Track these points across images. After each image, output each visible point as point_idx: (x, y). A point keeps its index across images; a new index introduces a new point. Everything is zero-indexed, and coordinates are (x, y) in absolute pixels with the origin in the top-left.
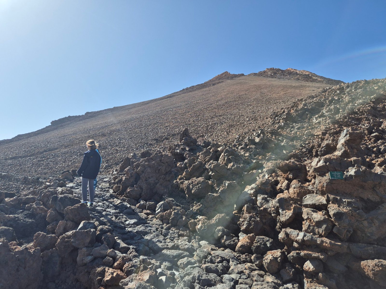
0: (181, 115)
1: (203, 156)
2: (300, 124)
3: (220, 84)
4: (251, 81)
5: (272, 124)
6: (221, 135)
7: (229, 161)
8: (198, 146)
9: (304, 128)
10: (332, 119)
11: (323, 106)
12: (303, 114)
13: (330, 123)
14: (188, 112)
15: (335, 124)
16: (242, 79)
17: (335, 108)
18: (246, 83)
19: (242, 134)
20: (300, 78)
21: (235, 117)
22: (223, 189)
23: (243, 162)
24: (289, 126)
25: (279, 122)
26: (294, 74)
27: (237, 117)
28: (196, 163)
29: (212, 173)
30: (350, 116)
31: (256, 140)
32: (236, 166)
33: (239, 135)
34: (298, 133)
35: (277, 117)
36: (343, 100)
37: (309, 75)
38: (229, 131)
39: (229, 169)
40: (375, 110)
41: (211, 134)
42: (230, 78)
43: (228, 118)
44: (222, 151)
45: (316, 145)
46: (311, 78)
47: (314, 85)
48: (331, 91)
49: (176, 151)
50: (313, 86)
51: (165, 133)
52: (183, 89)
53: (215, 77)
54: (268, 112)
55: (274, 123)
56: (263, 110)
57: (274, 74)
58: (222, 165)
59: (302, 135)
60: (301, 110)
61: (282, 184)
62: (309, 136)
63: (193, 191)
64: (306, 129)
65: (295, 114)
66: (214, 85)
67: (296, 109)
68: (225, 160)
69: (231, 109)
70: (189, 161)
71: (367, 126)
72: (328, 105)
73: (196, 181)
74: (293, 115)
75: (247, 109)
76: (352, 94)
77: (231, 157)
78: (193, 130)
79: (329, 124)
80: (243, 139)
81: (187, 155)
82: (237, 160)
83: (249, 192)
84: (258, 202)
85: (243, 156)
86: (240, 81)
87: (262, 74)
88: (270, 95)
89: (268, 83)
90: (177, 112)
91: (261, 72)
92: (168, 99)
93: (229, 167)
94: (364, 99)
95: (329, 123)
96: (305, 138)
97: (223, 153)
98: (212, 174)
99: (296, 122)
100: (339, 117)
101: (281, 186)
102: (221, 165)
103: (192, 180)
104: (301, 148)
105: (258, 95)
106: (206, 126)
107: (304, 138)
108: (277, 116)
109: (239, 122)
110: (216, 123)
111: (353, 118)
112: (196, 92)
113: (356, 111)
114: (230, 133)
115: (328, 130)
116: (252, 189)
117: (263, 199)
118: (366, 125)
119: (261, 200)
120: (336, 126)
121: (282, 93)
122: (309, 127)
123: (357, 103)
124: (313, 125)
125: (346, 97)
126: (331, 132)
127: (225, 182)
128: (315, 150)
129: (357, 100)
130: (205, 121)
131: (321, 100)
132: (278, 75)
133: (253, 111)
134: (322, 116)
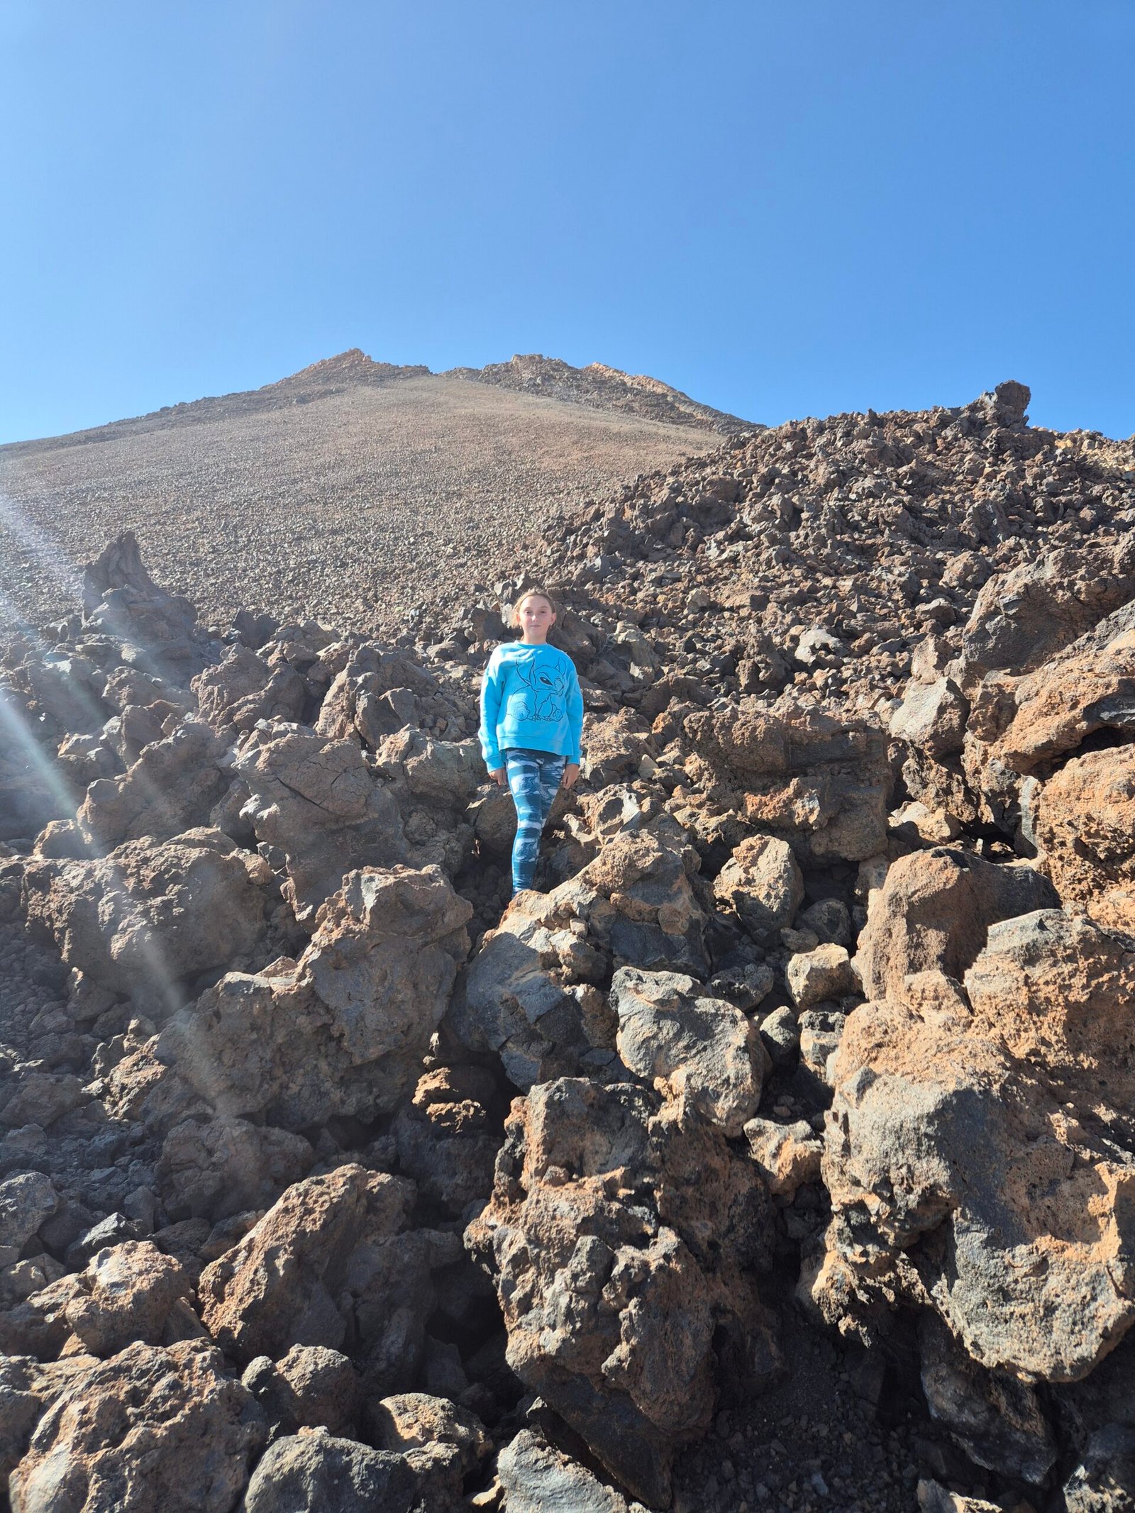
0: (153, 522)
1: (220, 694)
2: (660, 563)
3: (331, 402)
4: (459, 397)
5: (555, 564)
6: (338, 613)
7: (383, 719)
8: (202, 639)
9: (679, 580)
10: (781, 544)
11: (740, 499)
12: (671, 524)
13: (774, 563)
14: (189, 508)
15: (792, 566)
16: (423, 389)
17: (786, 503)
18: (439, 405)
19: (432, 603)
20: (636, 405)
21: (396, 539)
22: (336, 935)
23: (461, 720)
24: (623, 573)
25: (582, 557)
26: (614, 388)
27: (407, 538)
28: (170, 740)
29: (264, 805)
30: (838, 537)
31: (504, 620)
32: (429, 748)
33: (420, 607)
34: (661, 598)
35: (573, 538)
36: (806, 476)
37: (664, 396)
38: (375, 595)
39: (382, 774)
40: (916, 518)
41: (295, 606)
42: (371, 379)
43: (367, 542)
44: (338, 663)
45: (752, 641)
46: (673, 407)
47: (683, 435)
48: (763, 441)
49: (50, 666)
50: (679, 439)
51: (72, 600)
52: (162, 410)
53: (307, 366)
54: (527, 524)
55: (561, 558)
56: (509, 517)
57: (544, 380)
58: (336, 743)
59: (677, 607)
60: (665, 510)
61: (754, 862)
62: (703, 610)
63: (117, 945)
64: (686, 583)
65: (642, 525)
66: (303, 400)
67: (645, 506)
68: (360, 710)
69: (379, 507)
70: (129, 723)
71: (900, 575)
72: (760, 496)
73: (146, 861)
74: (635, 528)
75: (445, 509)
76: (837, 457)
77: (393, 694)
78: (212, 589)
79: (770, 567)
80: (436, 622)
81: (125, 691)
82: (427, 712)
83: (538, 942)
84: (622, 1040)
85: (460, 688)
86: (416, 394)
87: (499, 376)
88: (533, 462)
89: (524, 414)
90: (135, 508)
91: (495, 365)
92: (90, 445)
93: (381, 761)
94: (878, 476)
95: (768, 562)
96: (690, 617)
97: (345, 672)
98: (265, 814)
99: (645, 558)
100: (801, 539)
101: (749, 882)
102: (327, 747)
103: (118, 856)
104: (690, 656)
105: (488, 455)
106: (271, 574)
107: (686, 617)
108: (570, 532)
109: (413, 560)
110: (316, 561)
111: (847, 544)
112: (224, 425)
113: (857, 518)
114: (376, 605)
115: (773, 588)
116: (558, 919)
117: (663, 1010)
118: (896, 572)
119: (649, 1018)
120: (797, 572)
121: (576, 455)
122: (699, 578)
123: (854, 489)
124: (711, 570)
125: (817, 467)
126: (782, 596)
127: (358, 877)
128: (749, 664)
129: (857, 481)
130: (268, 552)
131: (732, 475)
132: (559, 386)
133: (471, 520)
134: (740, 535)
